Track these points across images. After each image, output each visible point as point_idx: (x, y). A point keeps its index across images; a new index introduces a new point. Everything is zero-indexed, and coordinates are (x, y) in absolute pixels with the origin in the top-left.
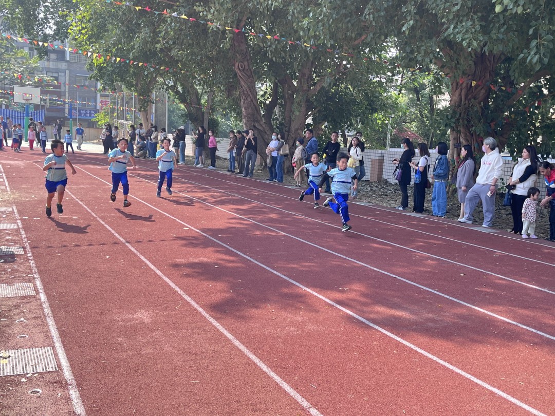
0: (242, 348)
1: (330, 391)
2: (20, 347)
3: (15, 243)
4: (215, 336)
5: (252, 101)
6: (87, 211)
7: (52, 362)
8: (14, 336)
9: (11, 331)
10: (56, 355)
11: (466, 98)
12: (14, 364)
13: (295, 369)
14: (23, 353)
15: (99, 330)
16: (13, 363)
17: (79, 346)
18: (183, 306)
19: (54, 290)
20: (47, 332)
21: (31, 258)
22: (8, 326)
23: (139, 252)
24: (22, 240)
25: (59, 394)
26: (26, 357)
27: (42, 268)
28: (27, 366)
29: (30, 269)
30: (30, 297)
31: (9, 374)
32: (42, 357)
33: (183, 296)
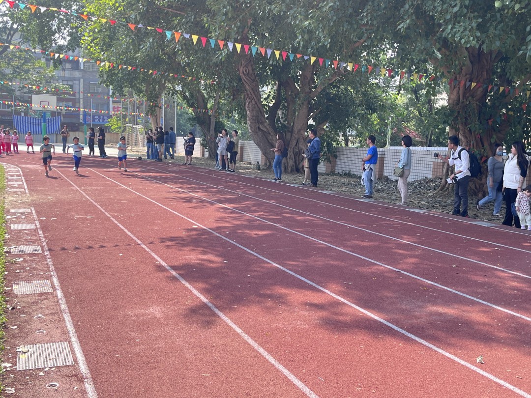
0: (251, 341)
1: (337, 383)
2: (37, 342)
3: (34, 242)
4: (223, 330)
5: (256, 103)
6: (101, 211)
7: (69, 357)
8: (33, 332)
9: (29, 327)
10: (72, 349)
11: (464, 97)
12: (33, 359)
13: (303, 362)
14: (41, 347)
15: (113, 325)
16: (31, 358)
17: (95, 341)
18: (193, 300)
19: (70, 287)
20: (63, 327)
21: (48, 257)
22: (26, 321)
23: (151, 250)
24: (40, 240)
25: (76, 388)
26: (44, 351)
27: (59, 266)
28: (45, 360)
29: (47, 267)
30: (48, 294)
31: (27, 368)
32: (59, 352)
33: (193, 292)
